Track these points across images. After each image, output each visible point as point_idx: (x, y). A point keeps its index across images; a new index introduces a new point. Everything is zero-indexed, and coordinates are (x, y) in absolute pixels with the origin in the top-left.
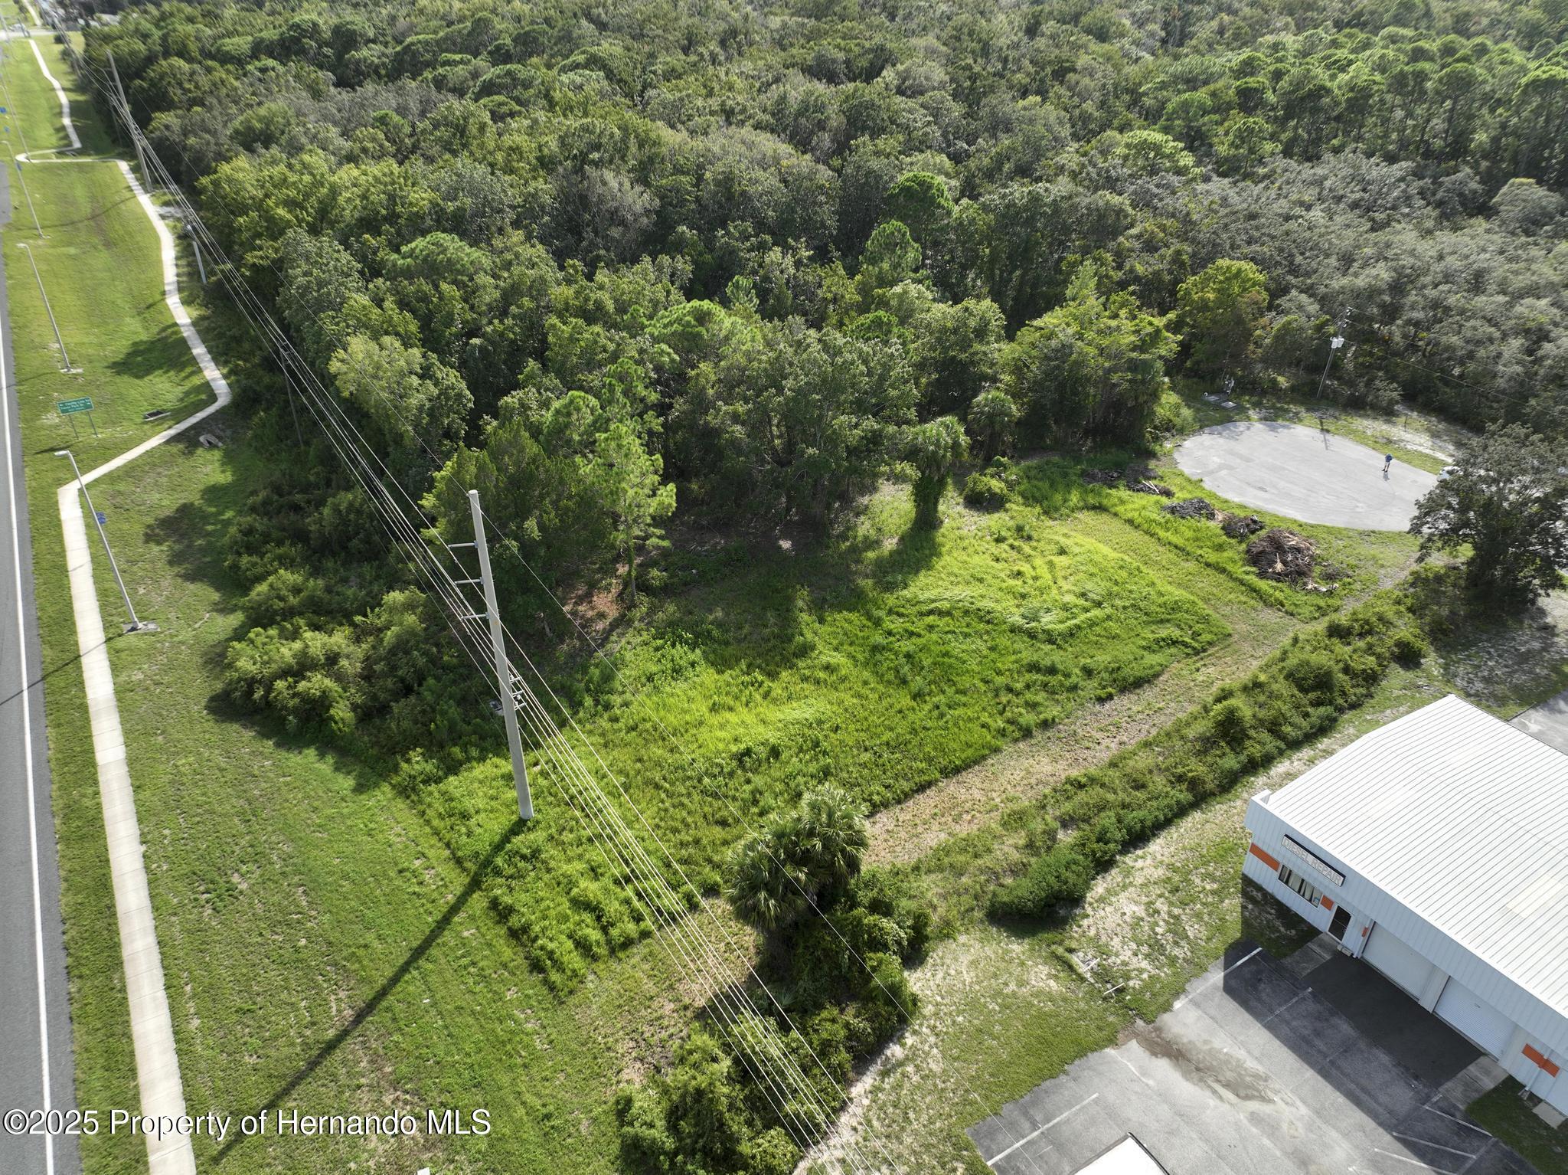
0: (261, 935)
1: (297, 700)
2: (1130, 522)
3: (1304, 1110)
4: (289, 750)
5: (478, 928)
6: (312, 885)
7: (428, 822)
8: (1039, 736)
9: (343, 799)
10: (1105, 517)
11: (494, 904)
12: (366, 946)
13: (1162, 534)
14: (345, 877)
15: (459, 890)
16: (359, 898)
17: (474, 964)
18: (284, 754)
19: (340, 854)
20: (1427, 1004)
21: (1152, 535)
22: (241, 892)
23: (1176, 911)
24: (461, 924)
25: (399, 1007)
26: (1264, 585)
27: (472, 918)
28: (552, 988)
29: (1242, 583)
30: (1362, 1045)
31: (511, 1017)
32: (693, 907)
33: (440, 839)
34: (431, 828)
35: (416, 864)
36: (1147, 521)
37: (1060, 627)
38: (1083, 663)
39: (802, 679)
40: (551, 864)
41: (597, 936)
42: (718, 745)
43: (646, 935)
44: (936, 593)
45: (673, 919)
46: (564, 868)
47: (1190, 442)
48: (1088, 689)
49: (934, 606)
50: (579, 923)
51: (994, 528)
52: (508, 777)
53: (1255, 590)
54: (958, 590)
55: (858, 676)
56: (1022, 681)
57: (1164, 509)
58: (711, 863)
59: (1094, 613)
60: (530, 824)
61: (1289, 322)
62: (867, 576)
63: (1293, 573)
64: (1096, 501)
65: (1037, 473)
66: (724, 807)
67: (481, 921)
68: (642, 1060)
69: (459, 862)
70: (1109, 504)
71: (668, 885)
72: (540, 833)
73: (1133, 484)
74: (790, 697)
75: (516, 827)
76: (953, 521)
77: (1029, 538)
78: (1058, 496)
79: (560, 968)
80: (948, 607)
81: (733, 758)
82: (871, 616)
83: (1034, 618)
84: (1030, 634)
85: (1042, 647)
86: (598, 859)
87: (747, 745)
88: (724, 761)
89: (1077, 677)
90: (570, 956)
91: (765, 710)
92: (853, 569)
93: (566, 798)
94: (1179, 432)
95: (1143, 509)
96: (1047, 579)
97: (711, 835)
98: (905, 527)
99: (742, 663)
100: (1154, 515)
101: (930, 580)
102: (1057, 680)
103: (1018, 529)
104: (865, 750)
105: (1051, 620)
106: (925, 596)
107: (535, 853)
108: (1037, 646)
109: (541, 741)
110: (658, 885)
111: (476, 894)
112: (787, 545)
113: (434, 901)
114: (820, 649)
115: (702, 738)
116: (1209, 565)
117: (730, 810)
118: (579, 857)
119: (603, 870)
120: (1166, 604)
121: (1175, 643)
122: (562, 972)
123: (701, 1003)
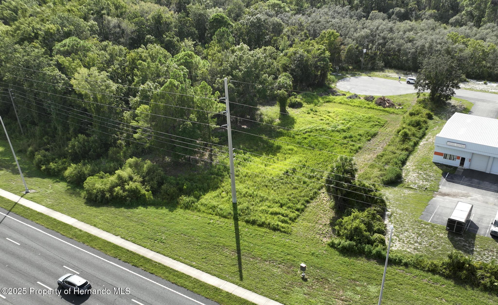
1: (127, 192)
2: (340, 103)
3: (479, 195)
5: (248, 228)
7: (204, 212)
8: (360, 151)
9: (167, 215)
10: (331, 103)
11: (247, 222)
13: (351, 104)
15: (233, 223)
17: (256, 234)
20: (488, 172)
21: (349, 105)
22: (165, 239)
23: (425, 172)
24: (242, 229)
26: (387, 109)
27: (244, 226)
28: (285, 232)
29: (380, 110)
30: (481, 182)
31: (280, 241)
32: (306, 207)
33: (212, 214)
34: (206, 213)
35: (212, 221)
36: (345, 101)
37: (344, 128)
38: (357, 134)
39: (285, 154)
40: (255, 209)
41: (286, 219)
42: (276, 173)
43: (298, 216)
44: (303, 128)
45: (303, 210)
46: (261, 209)
47: (338, 84)
48: (363, 139)
49: (305, 131)
50: (278, 218)
51: (305, 111)
52: (218, 196)
53: (385, 111)
54: (309, 126)
55: (300, 150)
56: (345, 141)
57: (347, 98)
58: (301, 197)
59: (350, 123)
60: (238, 203)
61: (350, 47)
62: (279, 128)
63: (392, 105)
64: (327, 100)
65: (305, 96)
66: (292, 185)
67: (247, 226)
68: (325, 237)
69: (225, 217)
70: (331, 100)
71: (294, 204)
72: (244, 204)
73: (333, 94)
74: (285, 158)
75: (235, 205)
76: (291, 112)
77: (316, 111)
78: (316, 101)
79: (283, 228)
80: (310, 130)
81: (284, 174)
82: (290, 137)
83: (336, 128)
84: (338, 131)
85: (344, 133)
86: (269, 204)
87: (285, 170)
88: (282, 175)
89: (359, 137)
90: (283, 225)
91: (282, 163)
92: (273, 128)
93: (242, 195)
94: (333, 82)
95: (342, 99)
96: (331, 119)
97: (295, 191)
98: (278, 116)
99: (264, 154)
100: (346, 100)
101: (299, 125)
102: (354, 139)
103: (312, 110)
104: (319, 164)
105: (341, 127)
106: (301, 129)
107: (248, 208)
108: (342, 133)
109: (220, 185)
110: (292, 204)
111: (239, 222)
112: (245, 127)
113: (227, 227)
114: (283, 146)
115: (270, 173)
116: (369, 108)
117: (295, 185)
118: (261, 206)
119: (272, 206)
120: (367, 118)
121: (376, 125)
122: (284, 228)
123: (328, 223)
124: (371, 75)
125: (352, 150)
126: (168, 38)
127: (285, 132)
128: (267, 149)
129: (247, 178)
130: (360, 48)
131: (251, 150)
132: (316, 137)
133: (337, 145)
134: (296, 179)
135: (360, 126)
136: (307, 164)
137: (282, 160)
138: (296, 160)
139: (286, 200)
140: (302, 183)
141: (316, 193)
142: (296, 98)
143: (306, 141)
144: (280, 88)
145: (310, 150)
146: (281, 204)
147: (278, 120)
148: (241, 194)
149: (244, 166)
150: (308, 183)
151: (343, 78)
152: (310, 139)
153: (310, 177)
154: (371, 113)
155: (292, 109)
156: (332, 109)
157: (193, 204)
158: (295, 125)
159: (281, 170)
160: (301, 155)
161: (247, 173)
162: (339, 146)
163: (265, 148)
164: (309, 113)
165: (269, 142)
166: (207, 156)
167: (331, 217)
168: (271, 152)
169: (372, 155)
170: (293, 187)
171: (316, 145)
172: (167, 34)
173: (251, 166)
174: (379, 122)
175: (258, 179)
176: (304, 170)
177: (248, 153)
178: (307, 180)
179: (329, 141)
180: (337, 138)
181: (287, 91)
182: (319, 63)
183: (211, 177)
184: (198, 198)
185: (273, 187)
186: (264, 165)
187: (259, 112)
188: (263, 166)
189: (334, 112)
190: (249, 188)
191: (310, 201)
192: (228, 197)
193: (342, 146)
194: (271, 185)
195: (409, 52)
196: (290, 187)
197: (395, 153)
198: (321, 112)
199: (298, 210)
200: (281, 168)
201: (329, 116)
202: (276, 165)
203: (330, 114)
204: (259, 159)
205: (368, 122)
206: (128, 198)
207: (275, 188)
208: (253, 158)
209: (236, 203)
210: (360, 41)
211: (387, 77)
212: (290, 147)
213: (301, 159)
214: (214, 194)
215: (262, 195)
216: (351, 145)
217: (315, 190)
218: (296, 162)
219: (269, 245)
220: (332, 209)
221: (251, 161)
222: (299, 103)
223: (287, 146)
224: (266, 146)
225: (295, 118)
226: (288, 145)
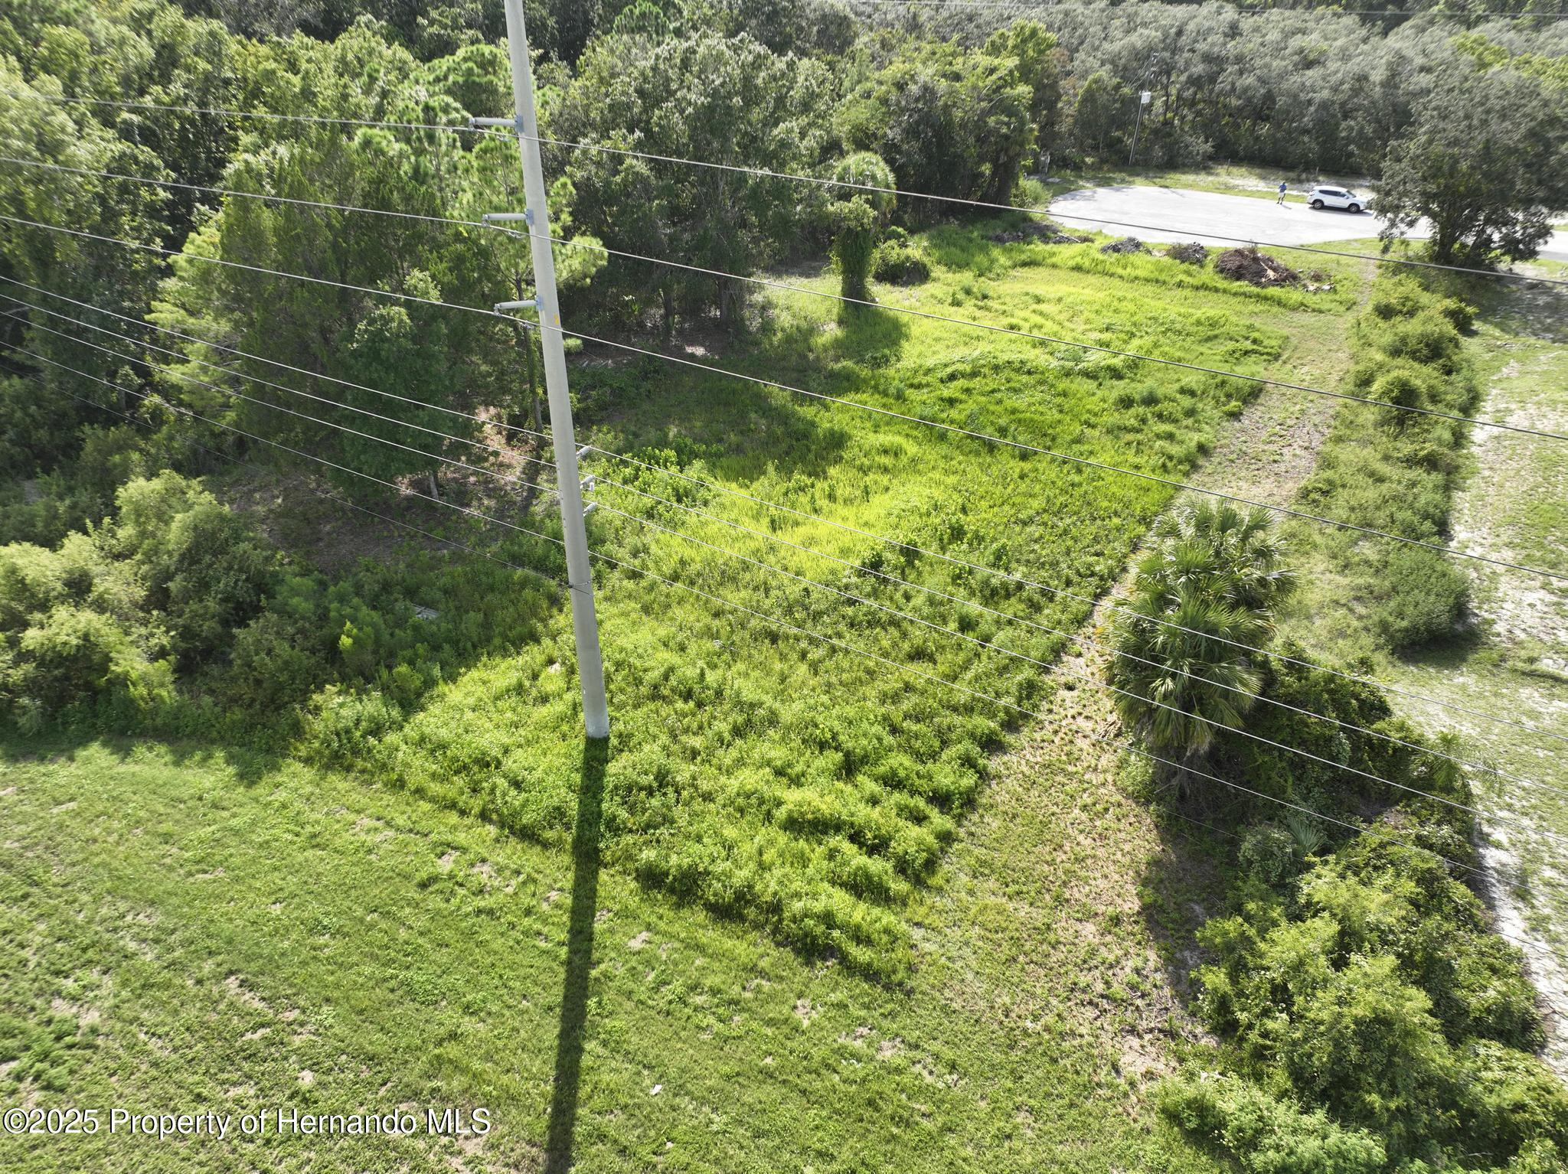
0: (199, 1098)
1: (28, 668)
4: (42, 759)
5: (649, 927)
6: (254, 966)
7: (419, 792)
8: (1207, 465)
9: (215, 806)
11: (651, 879)
12: (453, 1036)
14: (316, 928)
15: (568, 880)
16: (375, 957)
17: (694, 988)
18: (34, 769)
19: (277, 895)
22: (94, 1031)
24: (611, 931)
25: (612, 1123)
27: (625, 914)
28: (870, 974)
31: (841, 1052)
32: (983, 775)
33: (463, 813)
34: (433, 800)
35: (446, 865)
36: (1097, 262)
37: (1117, 362)
38: (1177, 386)
39: (864, 470)
40: (705, 786)
41: (877, 866)
42: (826, 564)
43: (946, 838)
44: (943, 356)
45: (969, 801)
46: (733, 784)
47: (1054, 208)
48: (1208, 409)
49: (949, 370)
50: (831, 855)
51: (940, 295)
52: (519, 689)
53: (1266, 298)
54: (961, 352)
55: (932, 453)
56: (1129, 418)
57: (1104, 250)
58: (955, 709)
59: (1136, 342)
60: (614, 741)
61: (1096, 81)
62: (837, 359)
63: (1288, 278)
64: (1023, 257)
65: (940, 241)
66: (904, 635)
67: (647, 914)
68: (1133, 1031)
69: (528, 835)
70: (1039, 258)
71: (919, 757)
72: (646, 748)
73: (1046, 239)
74: (866, 492)
75: (597, 752)
76: (886, 297)
77: (985, 297)
78: (980, 259)
79: (860, 937)
80: (968, 368)
81: (861, 574)
82: (885, 394)
83: (1077, 360)
84: (1087, 374)
85: (1115, 382)
86: (779, 754)
87: (868, 554)
88: (854, 579)
89: (1187, 402)
90: (860, 913)
91: (849, 512)
92: (811, 356)
93: (644, 690)
94: (1036, 200)
95: (1083, 255)
96: (1049, 326)
97: (918, 673)
98: (835, 311)
99: (770, 468)
100: (1101, 257)
101: (919, 348)
102: (1165, 407)
103: (968, 292)
104: (1025, 524)
105: (1096, 358)
106: (930, 363)
107: (663, 778)
108: (1108, 383)
109: (540, 627)
110: (906, 761)
111: (603, 875)
112: (700, 351)
113: (528, 912)
114: (857, 434)
115: (793, 564)
116: (1197, 288)
117: (917, 635)
118: (740, 762)
119: (798, 768)
120: (1199, 323)
121: (1246, 353)
122: (868, 942)
123: (1133, 905)
124: (1168, 182)
125: (1171, 458)
126: (435, 29)
127: (865, 372)
128: (784, 446)
129: (679, 587)
130: (1126, 90)
131: (714, 447)
132: (998, 395)
133: (1096, 433)
134: (919, 600)
135: (1178, 354)
136: (970, 523)
137: (848, 501)
138: (915, 501)
139: (877, 729)
140: (952, 626)
141: (1030, 689)
142: (904, 245)
143: (954, 413)
144: (845, 196)
145: (978, 454)
146: (847, 754)
147: (833, 325)
148: (638, 682)
149: (673, 524)
150: (984, 627)
151: (1069, 190)
152: (970, 406)
153: (992, 595)
154: (1210, 308)
155: (888, 286)
156: (1051, 289)
157: (372, 741)
158: (905, 345)
159: (845, 552)
160: (936, 475)
161: (683, 563)
162: (1107, 440)
163: (777, 441)
164: (956, 303)
165: (794, 413)
166: (518, 471)
167: (1142, 856)
168: (803, 459)
169: (1268, 485)
170: (906, 646)
171: (1003, 431)
172: (434, 14)
173: (704, 524)
174: (1255, 341)
175: (734, 598)
176: (959, 555)
177: (698, 464)
178: (974, 607)
179: (1058, 416)
180: (1093, 403)
181: (873, 204)
182: (991, 121)
183: (508, 578)
184: (409, 702)
185: (804, 644)
186: (766, 521)
187: (758, 298)
188: (761, 531)
189: (1060, 300)
190: (682, 648)
191: (1009, 738)
192: (569, 697)
193: (1117, 438)
194: (795, 631)
195: (1310, 102)
196: (895, 645)
197: (1381, 480)
198: (1008, 300)
199: (941, 800)
200: (846, 541)
201: (1041, 314)
202: (822, 527)
203: (1042, 307)
204: (744, 492)
205: (1209, 339)
206: (25, 701)
207: (815, 654)
208: (718, 485)
209: (607, 739)
210: (1125, 68)
211: (1228, 189)
212: (886, 438)
213: (938, 494)
214: (504, 672)
215: (749, 695)
216: (1158, 436)
217: (1027, 673)
218: (914, 510)
219: (769, 1092)
220: (1135, 797)
221: (706, 503)
222: (916, 264)
223: (871, 435)
224: (779, 431)
225: (904, 318)
226: (876, 429)
